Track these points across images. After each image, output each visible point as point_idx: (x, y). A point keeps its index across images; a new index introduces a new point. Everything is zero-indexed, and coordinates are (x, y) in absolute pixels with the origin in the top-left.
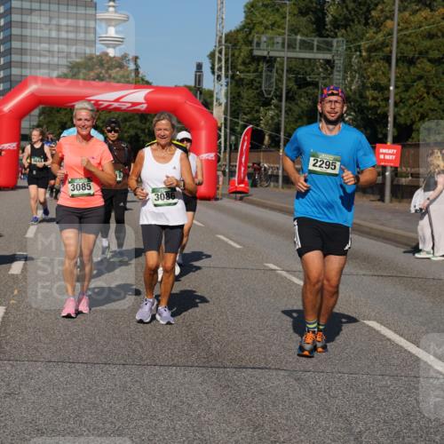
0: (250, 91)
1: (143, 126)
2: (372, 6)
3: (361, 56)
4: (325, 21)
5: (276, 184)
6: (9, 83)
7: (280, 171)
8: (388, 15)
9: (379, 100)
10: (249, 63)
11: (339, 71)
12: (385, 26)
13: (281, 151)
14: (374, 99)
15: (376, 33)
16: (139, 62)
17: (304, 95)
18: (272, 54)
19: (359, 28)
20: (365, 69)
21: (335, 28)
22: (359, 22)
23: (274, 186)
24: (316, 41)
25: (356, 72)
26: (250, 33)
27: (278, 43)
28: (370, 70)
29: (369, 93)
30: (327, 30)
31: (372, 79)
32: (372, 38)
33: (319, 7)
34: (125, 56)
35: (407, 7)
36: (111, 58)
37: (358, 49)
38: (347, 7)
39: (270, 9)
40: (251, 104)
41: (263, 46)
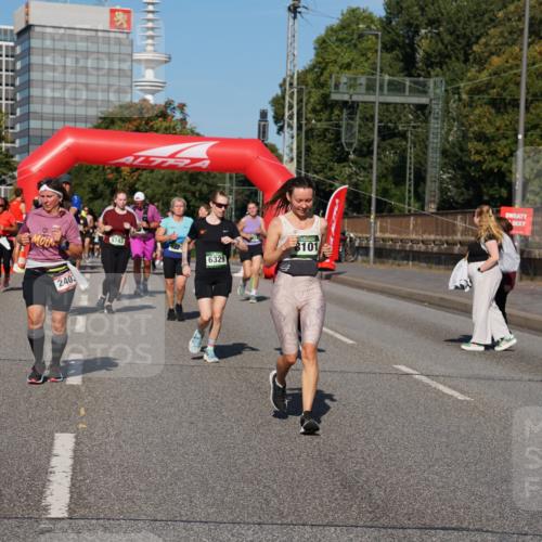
0: (322, 145)
1: (193, 188)
2: (473, 39)
3: (460, 99)
4: (414, 58)
5: (365, 258)
6: (26, 139)
7: (371, 242)
8: (494, 50)
9: (484, 153)
10: (321, 110)
11: (437, 119)
12: (490, 64)
13: (372, 217)
14: (478, 152)
15: (479, 72)
16: (187, 110)
17: (389, 148)
18: (355, 98)
19: (457, 66)
20: (467, 116)
21: (427, 66)
22: (457, 59)
23: (363, 261)
24: (407, 81)
25: (454, 120)
26: (322, 74)
27: (361, 84)
28: (472, 117)
29: (472, 146)
30: (417, 69)
31: (476, 128)
32: (475, 78)
33: (407, 41)
34: (169, 104)
35: (516, 40)
36: (153, 107)
37: (457, 91)
38: (442, 41)
39: (346, 45)
40: (324, 160)
41: (342, 88)
